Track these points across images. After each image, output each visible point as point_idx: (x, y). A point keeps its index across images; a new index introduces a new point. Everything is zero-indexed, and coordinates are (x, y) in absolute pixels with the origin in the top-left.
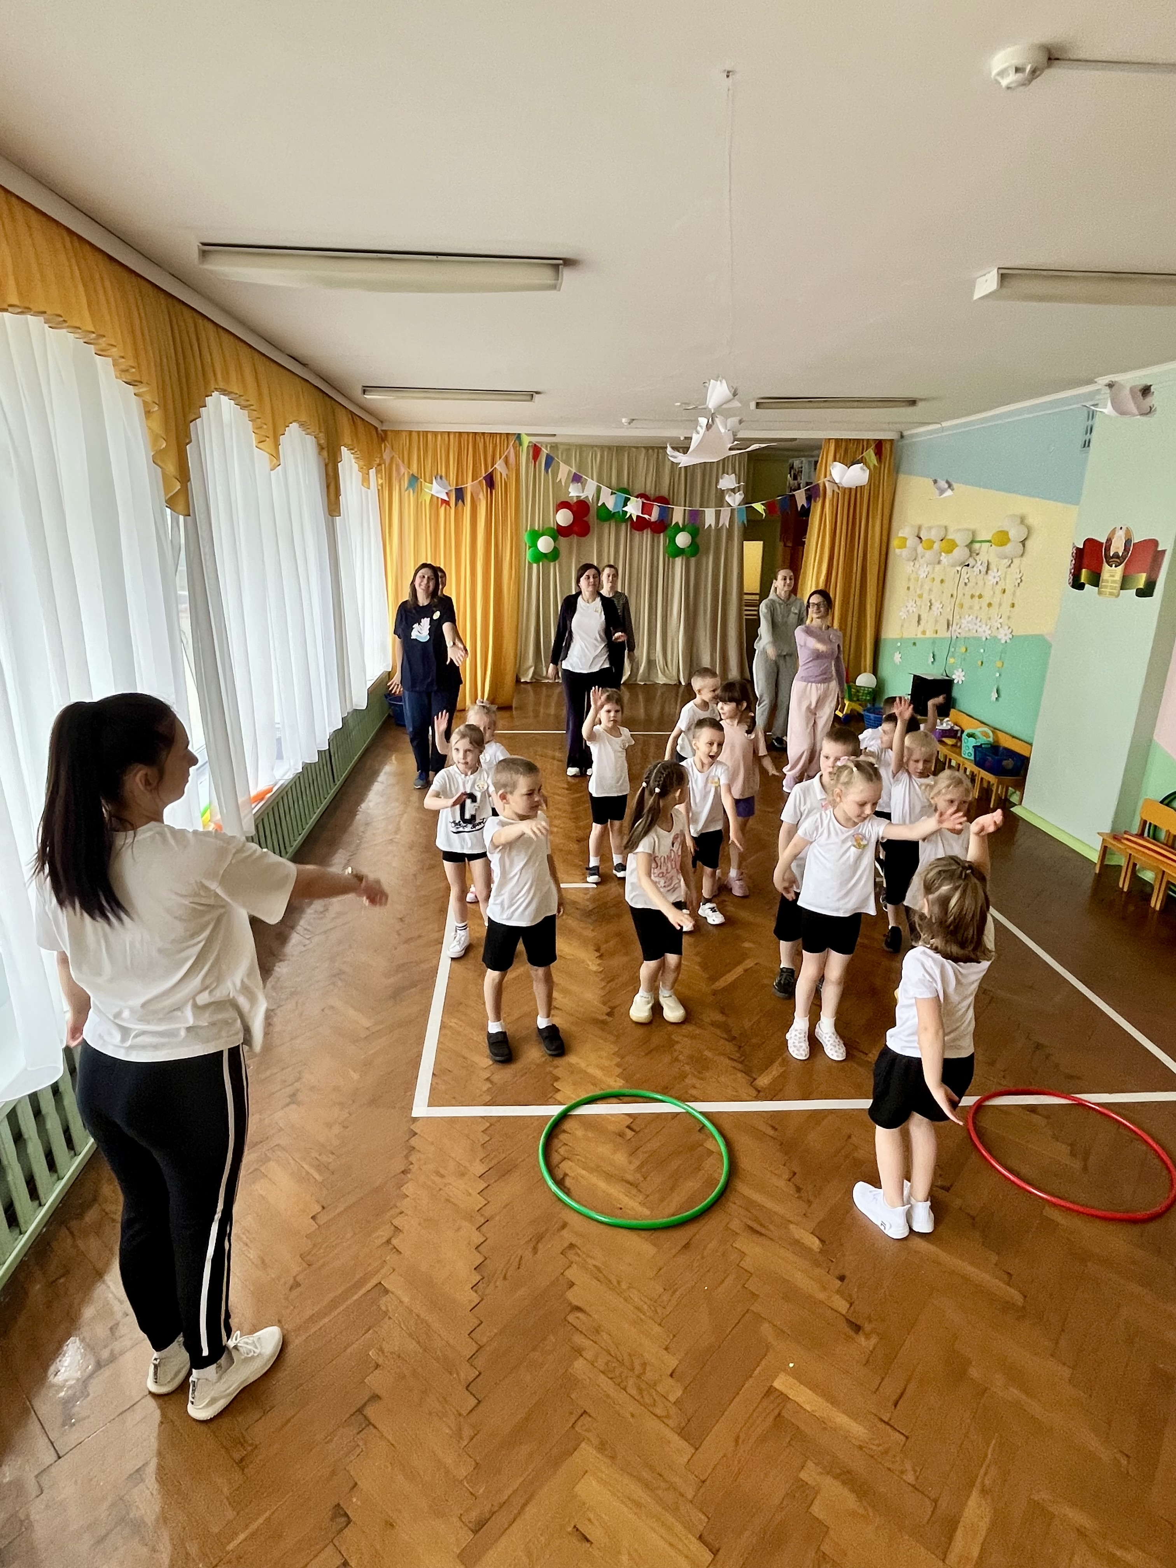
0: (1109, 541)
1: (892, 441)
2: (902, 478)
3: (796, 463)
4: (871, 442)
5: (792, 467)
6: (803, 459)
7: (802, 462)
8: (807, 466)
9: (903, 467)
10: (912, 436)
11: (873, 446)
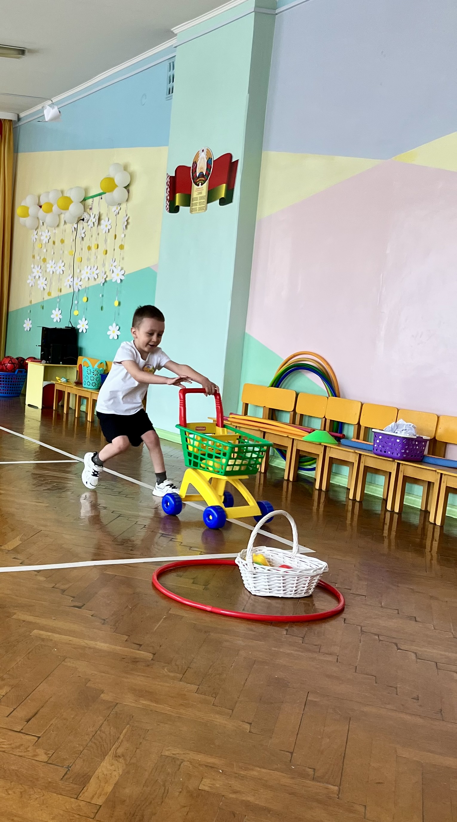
0: (195, 163)
1: (10, 121)
2: (22, 157)
9: (22, 145)
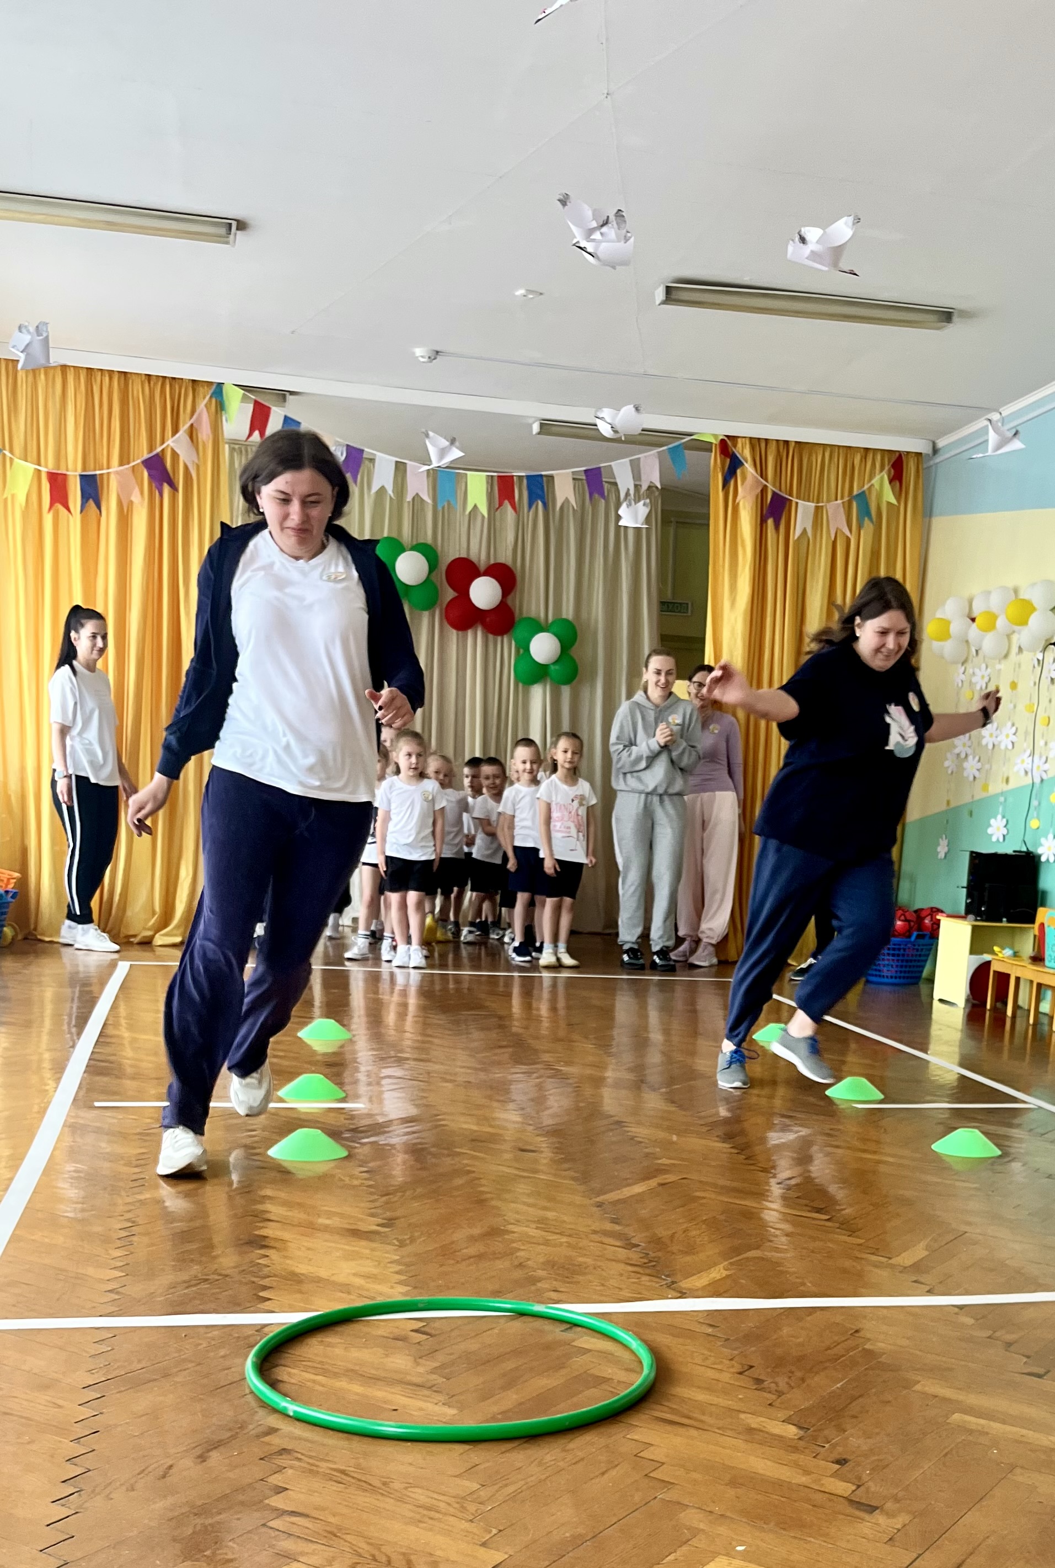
2: (938, 523)
9: (940, 503)
10: (950, 446)
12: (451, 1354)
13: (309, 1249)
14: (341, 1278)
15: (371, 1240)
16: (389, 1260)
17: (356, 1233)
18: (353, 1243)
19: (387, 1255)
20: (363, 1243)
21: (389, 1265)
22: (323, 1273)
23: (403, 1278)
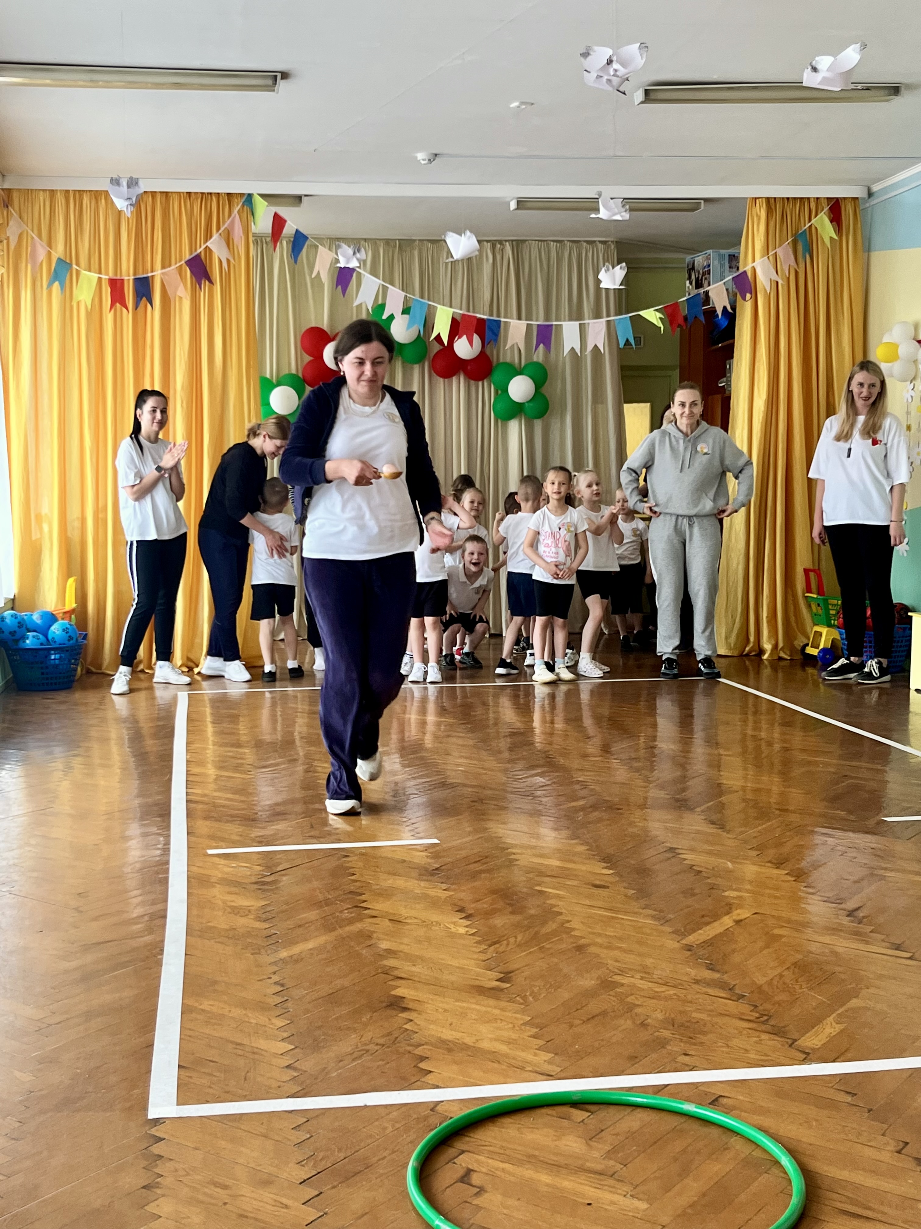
1: (855, 199)
2: (876, 257)
3: (699, 260)
4: (824, 203)
5: (691, 269)
6: (710, 251)
7: (708, 258)
8: (716, 262)
9: (877, 240)
10: (885, 190)
11: (826, 209)
12: (617, 1135)
13: (446, 1011)
14: (485, 1045)
15: (498, 999)
16: (522, 1022)
17: (481, 990)
18: (482, 1003)
19: (518, 1016)
20: (492, 1002)
21: (523, 1027)
22: (469, 1041)
23: (541, 1042)
